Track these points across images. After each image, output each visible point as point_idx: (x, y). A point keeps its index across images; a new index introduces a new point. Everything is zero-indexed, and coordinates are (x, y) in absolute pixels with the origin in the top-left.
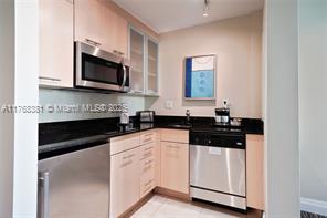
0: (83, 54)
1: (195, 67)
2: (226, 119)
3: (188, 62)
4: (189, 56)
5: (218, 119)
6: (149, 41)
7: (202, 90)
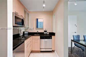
0: (15, 16)
1: (39, 21)
2: (46, 33)
3: (37, 19)
4: (37, 18)
5: (45, 33)
6: (28, 13)
7: (40, 26)
